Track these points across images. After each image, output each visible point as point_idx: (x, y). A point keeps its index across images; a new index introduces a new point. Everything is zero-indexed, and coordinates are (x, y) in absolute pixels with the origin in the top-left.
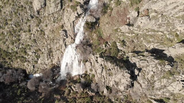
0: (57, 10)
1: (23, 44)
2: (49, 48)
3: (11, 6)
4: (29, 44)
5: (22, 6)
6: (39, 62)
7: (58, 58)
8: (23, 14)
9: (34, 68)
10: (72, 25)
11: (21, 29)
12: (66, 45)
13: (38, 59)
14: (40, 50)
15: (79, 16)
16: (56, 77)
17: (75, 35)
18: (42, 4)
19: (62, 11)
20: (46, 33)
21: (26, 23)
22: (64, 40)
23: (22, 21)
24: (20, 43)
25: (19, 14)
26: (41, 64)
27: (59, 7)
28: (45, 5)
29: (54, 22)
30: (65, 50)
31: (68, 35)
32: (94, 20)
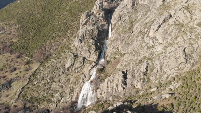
0: (81, 65)
1: (52, 91)
2: (72, 88)
3: (50, 69)
4: (57, 89)
5: (58, 68)
6: (62, 101)
7: (77, 94)
8: (57, 72)
9: (57, 106)
10: (89, 71)
11: (53, 81)
12: (84, 82)
13: (61, 99)
14: (64, 91)
15: (93, 67)
16: (74, 108)
17: (90, 76)
18: (72, 63)
19: (83, 66)
20: (71, 80)
21: (58, 77)
22: (83, 79)
23: (55, 76)
24: (50, 90)
25: (55, 72)
26: (63, 102)
27: (82, 64)
28: (74, 63)
29: (78, 72)
30: (83, 85)
31: (86, 77)
32: (102, 67)
